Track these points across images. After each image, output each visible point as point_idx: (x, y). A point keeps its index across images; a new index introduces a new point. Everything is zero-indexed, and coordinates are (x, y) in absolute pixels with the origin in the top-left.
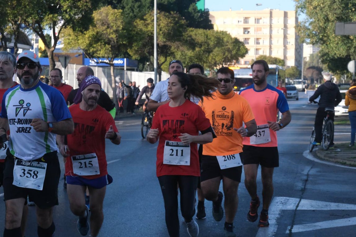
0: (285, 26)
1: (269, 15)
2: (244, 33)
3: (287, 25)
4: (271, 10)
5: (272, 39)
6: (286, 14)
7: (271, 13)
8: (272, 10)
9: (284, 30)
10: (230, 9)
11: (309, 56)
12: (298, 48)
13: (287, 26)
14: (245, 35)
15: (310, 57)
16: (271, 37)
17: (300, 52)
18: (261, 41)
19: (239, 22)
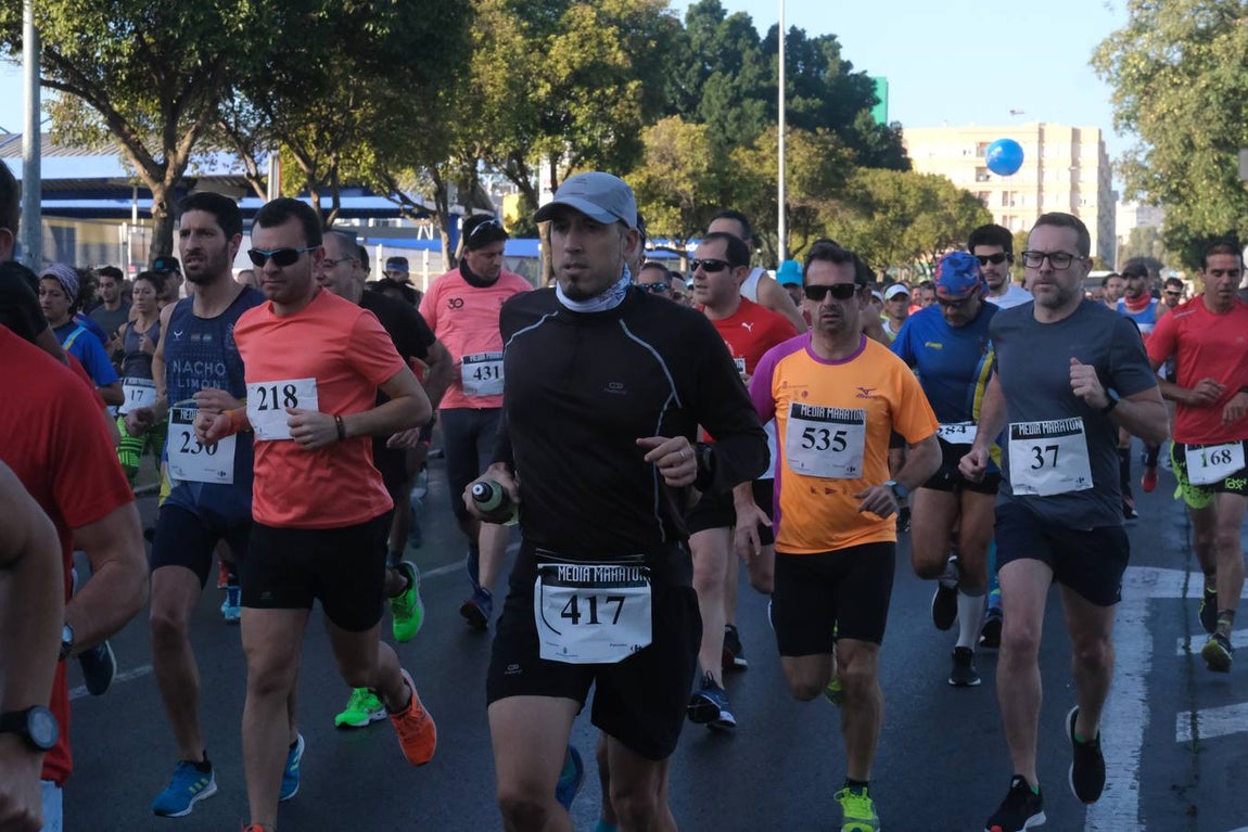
0: (1075, 162)
1: (1036, 137)
2: (978, 180)
3: (1080, 159)
4: (1040, 124)
5: (1044, 194)
6: (1076, 134)
7: (1041, 132)
8: (1044, 124)
9: (1072, 171)
10: (945, 124)
11: (1129, 232)
12: (1104, 216)
13: (1079, 163)
14: (978, 183)
15: (1131, 236)
16: (1040, 189)
17: (1108, 223)
18: (1017, 198)
19: (965, 153)
